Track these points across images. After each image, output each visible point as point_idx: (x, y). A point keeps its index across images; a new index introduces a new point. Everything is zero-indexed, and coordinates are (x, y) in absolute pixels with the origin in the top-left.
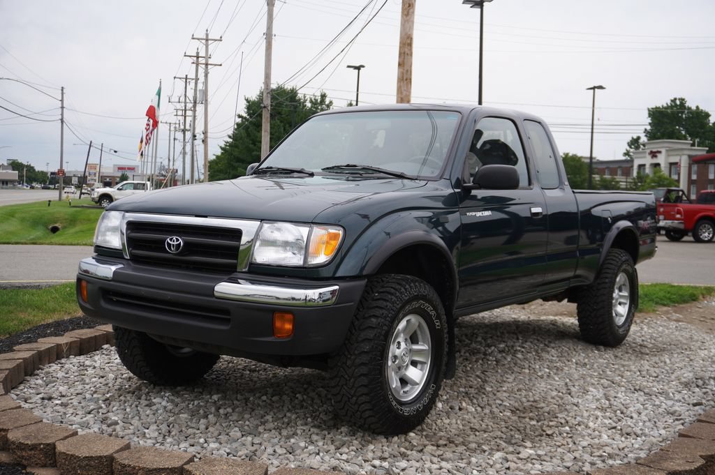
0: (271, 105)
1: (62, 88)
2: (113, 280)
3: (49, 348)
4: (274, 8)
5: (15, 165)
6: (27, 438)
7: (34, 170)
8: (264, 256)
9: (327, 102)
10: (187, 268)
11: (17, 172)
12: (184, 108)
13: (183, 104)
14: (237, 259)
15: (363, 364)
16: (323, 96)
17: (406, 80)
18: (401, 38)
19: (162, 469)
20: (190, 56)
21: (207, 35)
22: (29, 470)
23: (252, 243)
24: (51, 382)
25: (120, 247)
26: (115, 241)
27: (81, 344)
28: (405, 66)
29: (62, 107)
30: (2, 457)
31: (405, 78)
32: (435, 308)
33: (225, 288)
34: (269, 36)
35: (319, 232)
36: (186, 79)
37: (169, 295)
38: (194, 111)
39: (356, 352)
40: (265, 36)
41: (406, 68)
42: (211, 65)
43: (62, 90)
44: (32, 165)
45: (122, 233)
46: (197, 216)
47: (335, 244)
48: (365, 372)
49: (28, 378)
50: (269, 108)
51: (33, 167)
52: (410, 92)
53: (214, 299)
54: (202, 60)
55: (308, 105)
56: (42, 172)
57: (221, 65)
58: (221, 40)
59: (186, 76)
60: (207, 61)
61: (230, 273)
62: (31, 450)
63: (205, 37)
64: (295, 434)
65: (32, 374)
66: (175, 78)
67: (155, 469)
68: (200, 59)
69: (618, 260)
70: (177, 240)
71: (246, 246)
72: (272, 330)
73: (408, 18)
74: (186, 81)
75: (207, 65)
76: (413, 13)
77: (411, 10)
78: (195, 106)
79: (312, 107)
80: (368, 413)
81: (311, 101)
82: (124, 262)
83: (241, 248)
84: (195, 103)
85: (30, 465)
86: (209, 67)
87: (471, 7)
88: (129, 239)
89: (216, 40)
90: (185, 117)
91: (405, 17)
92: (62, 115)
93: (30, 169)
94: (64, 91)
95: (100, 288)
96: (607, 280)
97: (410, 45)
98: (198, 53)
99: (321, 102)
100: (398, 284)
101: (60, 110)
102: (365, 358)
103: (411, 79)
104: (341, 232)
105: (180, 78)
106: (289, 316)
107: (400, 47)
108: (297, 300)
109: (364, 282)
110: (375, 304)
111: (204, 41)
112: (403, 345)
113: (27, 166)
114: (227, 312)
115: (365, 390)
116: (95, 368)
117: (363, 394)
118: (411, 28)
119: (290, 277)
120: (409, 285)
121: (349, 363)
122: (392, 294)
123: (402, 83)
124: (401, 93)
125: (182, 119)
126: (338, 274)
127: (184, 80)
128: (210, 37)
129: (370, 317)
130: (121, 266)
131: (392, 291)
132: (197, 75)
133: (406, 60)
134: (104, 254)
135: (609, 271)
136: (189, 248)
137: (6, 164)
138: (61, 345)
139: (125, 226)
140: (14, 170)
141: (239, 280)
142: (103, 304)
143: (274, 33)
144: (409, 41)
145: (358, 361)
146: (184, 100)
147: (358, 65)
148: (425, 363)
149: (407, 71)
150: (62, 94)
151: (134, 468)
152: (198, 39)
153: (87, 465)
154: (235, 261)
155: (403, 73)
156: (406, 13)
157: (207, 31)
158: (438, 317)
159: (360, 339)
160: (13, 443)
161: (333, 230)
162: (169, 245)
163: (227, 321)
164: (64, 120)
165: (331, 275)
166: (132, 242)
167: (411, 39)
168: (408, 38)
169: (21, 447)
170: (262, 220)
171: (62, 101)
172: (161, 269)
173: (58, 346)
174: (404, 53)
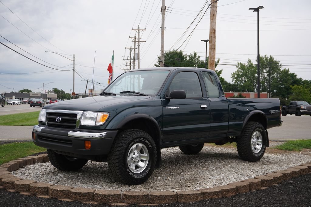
0: (164, 60)
1: (74, 55)
2: (41, 132)
3: (30, 159)
4: (165, 15)
5: (56, 91)
6: (7, 180)
7: (64, 93)
8: (84, 123)
9: (197, 57)
10: (63, 128)
11: (57, 94)
12: (130, 62)
13: (130, 60)
14: (76, 124)
15: (117, 159)
16: (195, 54)
17: (213, 49)
18: (210, 30)
19: (42, 187)
20: (132, 38)
21: (139, 28)
22: (7, 190)
23: (80, 119)
24: (27, 169)
25: (45, 121)
26: (43, 119)
27: (43, 159)
28: (212, 42)
29: (74, 64)
30: (1, 187)
31: (212, 48)
32: (149, 141)
33: (71, 133)
34: (163, 28)
35: (100, 115)
36: (131, 48)
37: (55, 136)
38: (134, 63)
39: (115, 155)
40: (161, 29)
41: (213, 43)
42: (141, 41)
43: (74, 56)
44: (63, 91)
45: (45, 116)
46: (66, 110)
47: (106, 118)
48: (117, 162)
49: (20, 168)
50: (163, 62)
51: (64, 92)
52: (215, 54)
53: (68, 137)
54: (137, 40)
55: (188, 58)
56: (68, 94)
57: (145, 42)
58: (145, 30)
59: (131, 47)
60: (139, 40)
61: (74, 129)
62: (8, 184)
63: (138, 29)
64: (99, 184)
65: (22, 168)
66: (126, 48)
67: (40, 187)
68: (136, 39)
69: (253, 126)
70: (59, 118)
71: (78, 120)
72: (84, 147)
73: (213, 21)
74: (131, 49)
75: (139, 42)
76: (215, 18)
77: (214, 17)
78: (134, 61)
79: (190, 59)
80: (120, 176)
81: (189, 57)
82: (45, 126)
83: (77, 120)
84: (134, 59)
85: (7, 189)
86: (140, 43)
87: (253, 11)
88: (47, 118)
89: (143, 30)
90: (131, 66)
91: (211, 20)
92: (74, 67)
93: (63, 92)
94: (75, 57)
95: (37, 135)
96: (247, 134)
97: (214, 33)
98: (135, 36)
99: (194, 57)
100: (132, 132)
101: (73, 65)
102: (117, 157)
103: (215, 49)
104: (108, 114)
105: (128, 48)
106: (90, 142)
107: (210, 34)
108: (94, 137)
109: (117, 131)
110: (122, 139)
111: (137, 31)
112: (136, 154)
113: (61, 91)
114: (71, 141)
115: (117, 168)
116: (45, 166)
117: (117, 169)
118: (215, 25)
119: (91, 129)
120: (137, 133)
121: (113, 158)
122: (129, 135)
123: (211, 50)
124: (211, 55)
125: (129, 67)
126: (107, 128)
127: (130, 49)
128: (140, 29)
129: (120, 143)
130: (45, 127)
131: (129, 134)
132: (135, 47)
133: (212, 40)
134: (41, 123)
135: (248, 130)
136: (63, 121)
137: (52, 90)
138: (35, 158)
139: (46, 114)
140: (55, 93)
141: (77, 131)
142: (39, 140)
143: (165, 27)
144: (214, 31)
145: (115, 158)
146: (130, 58)
147: (206, 40)
148: (146, 161)
149: (213, 45)
150: (74, 58)
151: (34, 187)
152: (135, 30)
153: (22, 187)
154: (75, 125)
155: (211, 46)
156: (212, 18)
157: (139, 26)
158: (151, 144)
159: (116, 151)
160: (3, 182)
161: (105, 114)
162: (57, 119)
163: (71, 144)
164: (75, 69)
165: (104, 129)
166: (48, 119)
167: (215, 30)
168: (213, 30)
169: (5, 183)
170: (84, 111)
171: (74, 61)
172: (56, 128)
173: (34, 159)
174: (212, 37)
